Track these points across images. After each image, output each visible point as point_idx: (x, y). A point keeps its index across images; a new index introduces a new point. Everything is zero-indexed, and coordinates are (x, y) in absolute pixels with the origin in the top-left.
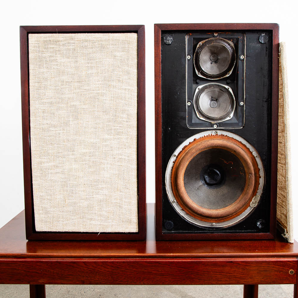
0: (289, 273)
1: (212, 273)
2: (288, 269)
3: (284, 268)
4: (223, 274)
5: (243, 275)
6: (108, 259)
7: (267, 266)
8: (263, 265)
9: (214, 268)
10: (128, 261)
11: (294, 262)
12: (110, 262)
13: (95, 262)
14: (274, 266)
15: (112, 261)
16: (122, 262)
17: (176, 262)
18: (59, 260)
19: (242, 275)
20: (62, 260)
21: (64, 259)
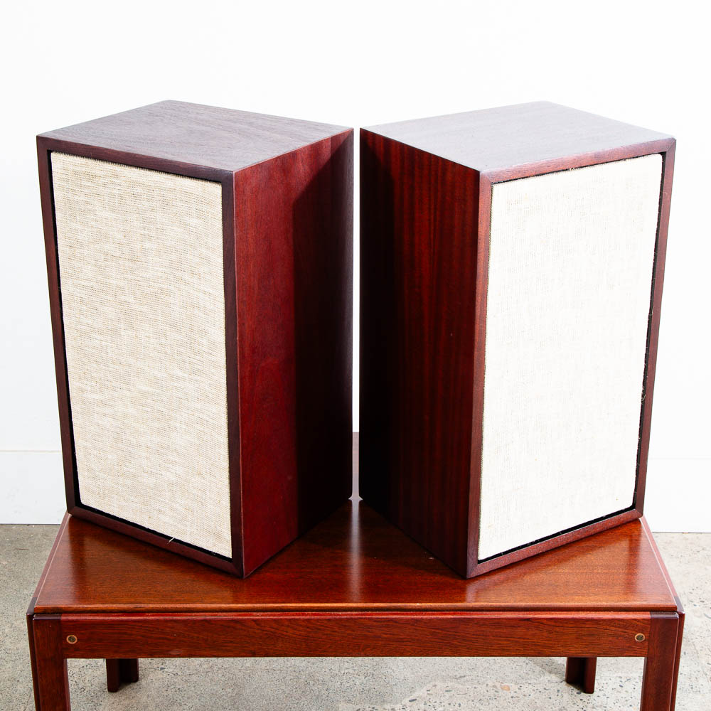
0: (636, 639)
1: (491, 637)
2: (634, 632)
3: (625, 630)
4: (512, 639)
5: (551, 642)
6: (299, 615)
7: (594, 628)
8: (588, 626)
9: (496, 630)
11: (646, 622)
12: (304, 620)
13: (275, 620)
14: (608, 628)
15: (308, 617)
16: (326, 619)
17: (426, 619)
18: (209, 617)
19: (548, 641)
20: (213, 617)
21: (216, 615)
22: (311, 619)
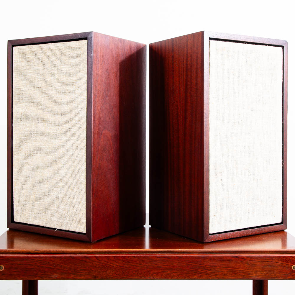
0: (293, 268)
1: (218, 267)
2: (291, 264)
3: (287, 263)
4: (229, 268)
5: (249, 270)
6: (119, 254)
7: (271, 261)
8: (267, 260)
9: (220, 263)
10: (139, 255)
12: (121, 257)
13: (106, 257)
14: (278, 261)
15: (124, 255)
16: (133, 256)
17: (184, 256)
18: (73, 255)
19: (247, 269)
20: (75, 255)
21: (77, 255)
22: (125, 256)
